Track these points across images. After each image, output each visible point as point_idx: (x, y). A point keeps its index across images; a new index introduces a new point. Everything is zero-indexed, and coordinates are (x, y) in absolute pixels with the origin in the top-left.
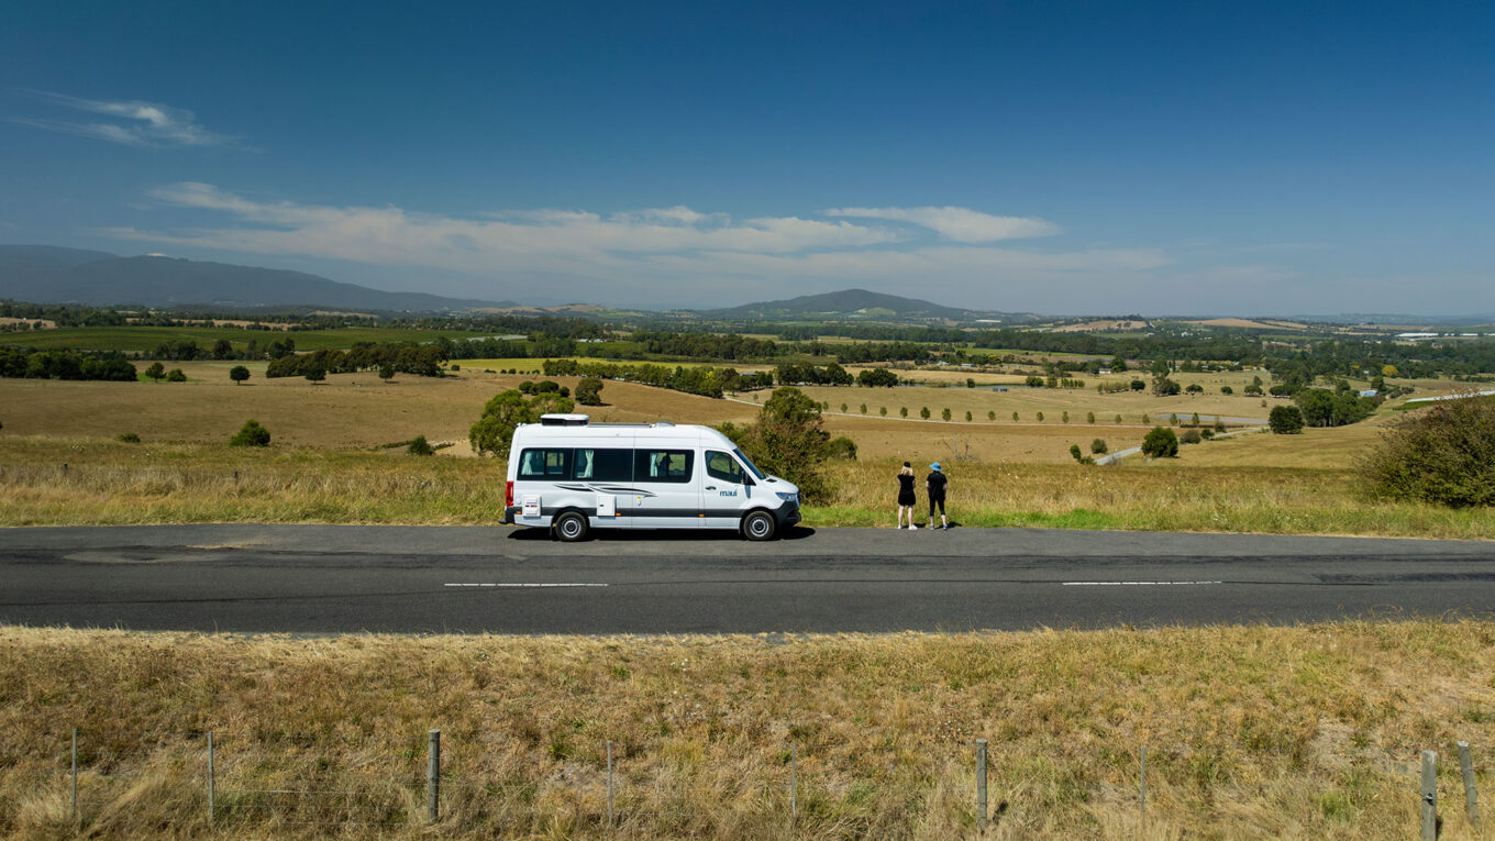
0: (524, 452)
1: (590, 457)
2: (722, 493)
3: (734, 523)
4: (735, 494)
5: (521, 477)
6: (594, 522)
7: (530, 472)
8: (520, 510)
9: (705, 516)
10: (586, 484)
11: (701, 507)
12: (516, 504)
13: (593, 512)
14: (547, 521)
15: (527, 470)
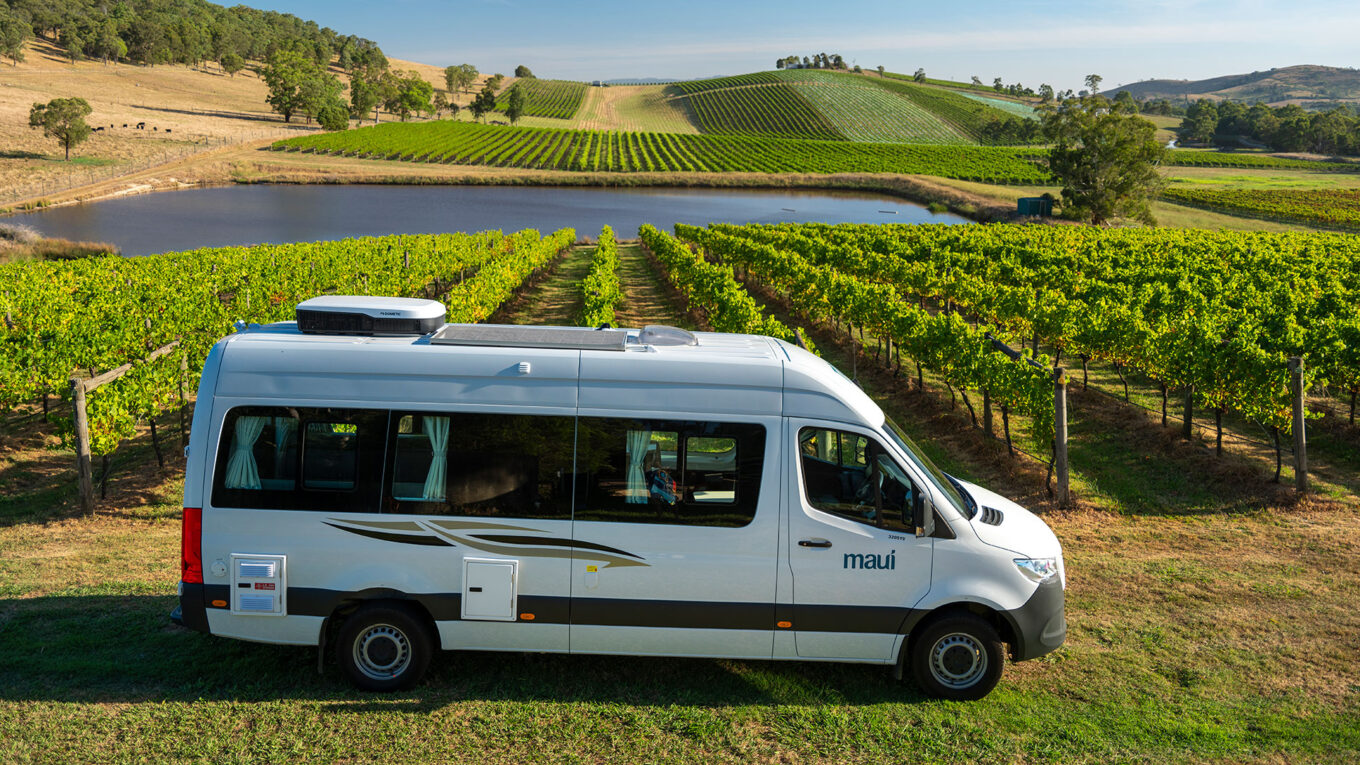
0: (236, 414)
1: (439, 439)
2: (849, 560)
3: (882, 648)
4: (891, 562)
5: (224, 496)
6: (452, 635)
7: (254, 483)
8: (222, 593)
9: (796, 627)
10: (425, 524)
11: (785, 599)
12: (212, 575)
13: (451, 605)
14: (308, 630)
15: (243, 473)
